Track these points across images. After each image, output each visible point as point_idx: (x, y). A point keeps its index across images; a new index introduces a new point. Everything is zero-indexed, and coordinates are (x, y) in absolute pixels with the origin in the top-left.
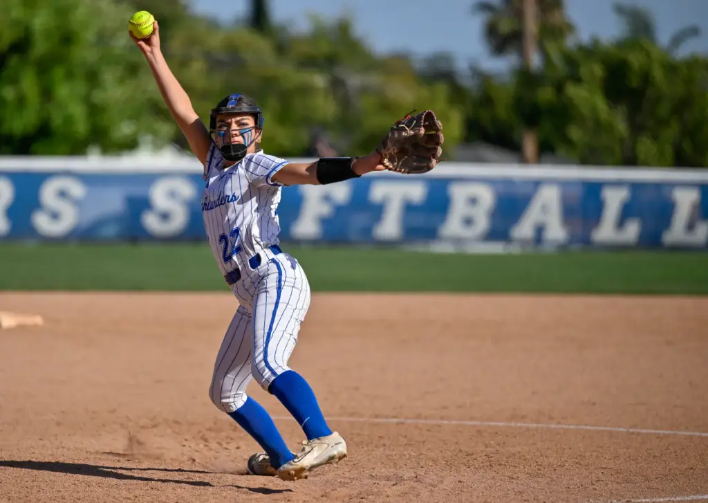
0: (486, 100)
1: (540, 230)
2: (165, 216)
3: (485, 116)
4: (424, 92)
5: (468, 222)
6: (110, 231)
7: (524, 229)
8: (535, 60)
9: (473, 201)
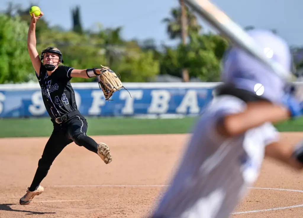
0: (168, 57)
1: (188, 108)
2: (38, 107)
3: (168, 63)
4: (143, 55)
5: (160, 106)
6: (17, 114)
7: (182, 109)
8: (187, 41)
9: (161, 97)
